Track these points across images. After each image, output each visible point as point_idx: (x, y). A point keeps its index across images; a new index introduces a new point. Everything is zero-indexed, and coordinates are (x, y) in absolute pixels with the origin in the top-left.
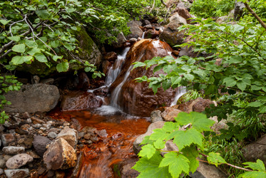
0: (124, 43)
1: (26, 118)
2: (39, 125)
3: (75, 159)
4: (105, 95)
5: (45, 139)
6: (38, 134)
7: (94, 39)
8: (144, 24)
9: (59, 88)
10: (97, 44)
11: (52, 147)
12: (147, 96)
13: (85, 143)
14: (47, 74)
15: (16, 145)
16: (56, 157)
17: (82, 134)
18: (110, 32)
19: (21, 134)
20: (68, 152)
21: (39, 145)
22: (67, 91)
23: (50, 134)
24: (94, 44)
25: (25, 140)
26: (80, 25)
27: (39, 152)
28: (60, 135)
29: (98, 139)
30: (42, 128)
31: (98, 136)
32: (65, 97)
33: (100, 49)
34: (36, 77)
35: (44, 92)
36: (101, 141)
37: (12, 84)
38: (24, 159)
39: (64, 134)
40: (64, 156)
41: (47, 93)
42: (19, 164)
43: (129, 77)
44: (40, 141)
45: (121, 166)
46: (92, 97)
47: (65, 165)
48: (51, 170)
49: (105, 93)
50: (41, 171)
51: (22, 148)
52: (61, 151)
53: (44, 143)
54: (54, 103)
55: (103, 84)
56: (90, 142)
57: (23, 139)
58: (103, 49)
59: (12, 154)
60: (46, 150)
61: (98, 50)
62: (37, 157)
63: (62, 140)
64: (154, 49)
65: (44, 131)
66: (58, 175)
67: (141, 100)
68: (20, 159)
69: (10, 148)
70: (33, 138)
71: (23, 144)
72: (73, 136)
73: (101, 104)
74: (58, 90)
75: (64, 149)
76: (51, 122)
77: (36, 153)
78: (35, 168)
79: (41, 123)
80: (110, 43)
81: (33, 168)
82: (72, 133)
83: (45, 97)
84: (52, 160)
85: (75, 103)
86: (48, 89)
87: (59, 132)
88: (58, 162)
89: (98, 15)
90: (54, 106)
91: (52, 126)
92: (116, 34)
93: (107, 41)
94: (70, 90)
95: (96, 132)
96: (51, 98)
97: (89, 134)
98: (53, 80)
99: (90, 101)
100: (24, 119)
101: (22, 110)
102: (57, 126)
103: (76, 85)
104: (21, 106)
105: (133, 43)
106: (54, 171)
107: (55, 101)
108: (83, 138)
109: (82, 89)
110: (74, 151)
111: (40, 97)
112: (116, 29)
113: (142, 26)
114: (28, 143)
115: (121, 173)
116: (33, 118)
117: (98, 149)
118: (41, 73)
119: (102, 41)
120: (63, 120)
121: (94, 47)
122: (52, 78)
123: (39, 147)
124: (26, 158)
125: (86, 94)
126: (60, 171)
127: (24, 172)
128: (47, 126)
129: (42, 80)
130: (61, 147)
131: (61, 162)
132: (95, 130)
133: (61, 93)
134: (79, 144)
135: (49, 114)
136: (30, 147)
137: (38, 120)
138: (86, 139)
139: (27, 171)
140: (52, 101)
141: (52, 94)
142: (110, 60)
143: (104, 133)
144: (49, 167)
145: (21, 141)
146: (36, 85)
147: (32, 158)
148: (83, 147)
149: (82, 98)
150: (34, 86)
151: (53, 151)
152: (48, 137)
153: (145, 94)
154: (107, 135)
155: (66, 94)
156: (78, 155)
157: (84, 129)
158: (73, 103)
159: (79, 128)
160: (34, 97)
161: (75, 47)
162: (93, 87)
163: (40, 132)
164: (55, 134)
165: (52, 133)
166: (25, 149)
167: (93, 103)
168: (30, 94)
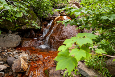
0: (51, 18)
2: (10, 52)
3: (27, 67)
4: (42, 40)
5: (13, 58)
6: (10, 56)
7: (37, 15)
9: (21, 37)
10: (39, 18)
11: (16, 62)
13: (32, 61)
14: (15, 30)
16: (18, 67)
17: (31, 57)
18: (45, 13)
19: (1, 56)
20: (24, 64)
22: (25, 38)
23: (15, 56)
24: (37, 18)
25: (3, 59)
27: (10, 64)
28: (20, 56)
29: (38, 59)
30: (12, 54)
31: (38, 58)
32: (24, 41)
33: (40, 20)
34: (10, 31)
35: (13, 38)
38: (2, 67)
39: (22, 56)
40: (22, 66)
41: (15, 39)
43: (53, 32)
44: (10, 59)
45: (49, 70)
46: (36, 41)
47: (22, 70)
48: (15, 73)
49: (42, 39)
50: (10, 73)
51: (1, 62)
52: (20, 64)
53: (12, 60)
54: (18, 43)
55: (41, 36)
56: (34, 60)
58: (41, 20)
60: (13, 63)
61: (39, 20)
62: (9, 67)
63: (21, 58)
66: (18, 75)
67: (58, 42)
70: (7, 58)
72: (27, 57)
73: (40, 44)
74: (20, 37)
75: (22, 63)
76: (16, 51)
77: (8, 65)
78: (8, 72)
79: (12, 52)
80: (44, 17)
81: (6, 72)
82: (26, 55)
83: (14, 40)
84: (16, 68)
86: (15, 37)
87: (20, 55)
88: (19, 68)
90: (18, 45)
91: (17, 53)
92: (47, 14)
93: (43, 17)
94: (26, 38)
95: (38, 56)
97: (34, 57)
98: (18, 33)
99: (35, 43)
100: (3, 50)
101: (3, 46)
102: (19, 53)
103: (29, 35)
104: (3, 44)
105: (55, 18)
106: (17, 73)
107: (19, 42)
108: (31, 58)
109: (32, 38)
110: (27, 64)
111: (12, 40)
112: (47, 12)
115: (49, 74)
116: (8, 49)
117: (38, 63)
118: (12, 29)
119: (41, 16)
121: (37, 19)
122: (18, 32)
123: (10, 62)
125: (34, 40)
126: (19, 73)
127: (2, 74)
128: (14, 53)
129: (13, 32)
130: (20, 62)
131: (20, 69)
132: (37, 55)
133: (21, 39)
134: (29, 61)
135: (16, 48)
136: (5, 62)
137: (10, 50)
138: (32, 59)
139: (3, 73)
141: (17, 39)
142: (44, 25)
143: (41, 56)
144: (14, 71)
145: (1, 59)
146: (10, 35)
147: (6, 67)
148: (31, 62)
149: (31, 41)
150: (9, 35)
151: (16, 64)
152: (15, 58)
153: (60, 39)
154: (42, 57)
155: (24, 40)
156: (28, 66)
157: (32, 55)
158: (27, 43)
159: (30, 54)
160: (9, 40)
161: (28, 14)
162: (36, 37)
163: (11, 55)
164: (18, 56)
165: (17, 55)
166: (3, 63)
167: (37, 44)
168: (7, 39)
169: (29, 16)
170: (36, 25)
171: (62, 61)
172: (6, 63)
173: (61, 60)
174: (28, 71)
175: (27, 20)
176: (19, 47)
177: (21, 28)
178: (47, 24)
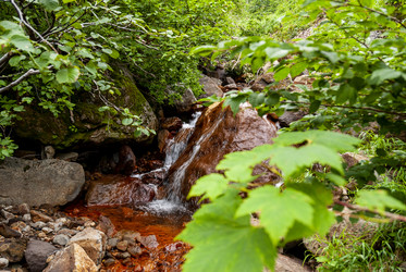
0: (194, 105)
1: (23, 213)
2: (41, 223)
4: (160, 183)
5: (49, 246)
6: (37, 238)
7: (147, 97)
8: (225, 83)
9: (85, 169)
10: (152, 105)
11: (56, 261)
13: (117, 258)
14: (67, 144)
17: (114, 242)
18: (173, 89)
19: (7, 237)
21: (34, 255)
22: (99, 174)
23: (57, 238)
24: (147, 103)
25: (12, 247)
27: (33, 269)
28: (74, 239)
29: (140, 251)
30: (45, 229)
31: (142, 246)
32: (94, 183)
33: (156, 113)
34: (50, 149)
35: (59, 172)
39: (81, 238)
41: (64, 175)
43: (198, 154)
44: (37, 248)
46: (138, 185)
49: (161, 180)
51: (4, 261)
52: (72, 267)
53: (44, 253)
54: (73, 192)
55: (159, 167)
56: (126, 255)
57: (8, 245)
58: (161, 112)
60: (47, 265)
61: (152, 113)
63: (77, 247)
65: (49, 234)
70: (26, 243)
71: (7, 253)
72: (97, 242)
73: (152, 197)
74: (82, 170)
75: (77, 264)
76: (64, 220)
77: (29, 271)
79: (46, 221)
80: (171, 103)
82: (95, 235)
83: (60, 181)
85: (109, 193)
86: (66, 168)
87: (74, 235)
90: (74, 196)
91: (65, 226)
92: (181, 91)
93: (166, 101)
94: (104, 173)
95: (140, 238)
96: (70, 182)
97: (126, 242)
98: (77, 154)
99: (134, 191)
100: (18, 214)
101: (19, 200)
102: (73, 226)
103: (114, 165)
104: (19, 195)
107: (76, 188)
108: (115, 248)
109: (124, 173)
110: (96, 268)
111: (53, 181)
112: (182, 85)
113: (223, 85)
114: (16, 251)
116: (35, 212)
117: (139, 268)
118: (57, 143)
119: (160, 99)
120: (85, 218)
121: (146, 107)
122: (75, 151)
123: (35, 260)
125: (130, 180)
128: (56, 225)
129: (60, 153)
130: (72, 259)
132: (138, 235)
133: (87, 178)
134: (106, 257)
135: (64, 209)
136: (18, 259)
137: (41, 215)
138: (120, 251)
140: (72, 188)
141: (72, 177)
142: (170, 129)
143: (152, 242)
145: (4, 247)
146: (48, 161)
148: (113, 264)
149: (122, 186)
150: (44, 162)
151: (57, 267)
152: (54, 244)
154: (156, 245)
155: (96, 179)
158: (107, 193)
159: (111, 232)
160: (41, 181)
161: (109, 86)
162: (141, 170)
163: (41, 234)
164: (66, 238)
165: (62, 235)
166: (10, 263)
167: (140, 194)
168: (36, 175)
169: (112, 92)
170: (136, 124)
171: (210, 243)
172: (20, 262)
173: (205, 238)
175: (106, 107)
176: (76, 208)
177: (87, 138)
178: (181, 127)
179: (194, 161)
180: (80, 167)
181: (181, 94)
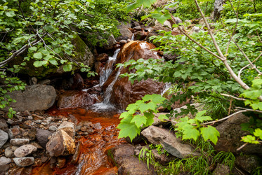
0: (114, 45)
1: (27, 116)
2: (40, 121)
3: (74, 147)
4: (98, 93)
5: (47, 131)
6: (40, 128)
7: (86, 42)
10: (89, 47)
11: (53, 138)
12: (136, 93)
13: (82, 135)
14: (44, 75)
15: (21, 138)
16: (57, 146)
17: (79, 127)
18: (101, 35)
19: (25, 129)
20: (68, 141)
21: (42, 136)
22: (63, 91)
23: (51, 128)
24: (87, 47)
25: (30, 133)
26: (75, 33)
27: (42, 143)
28: (60, 127)
29: (93, 131)
30: (43, 123)
31: (93, 129)
32: (62, 96)
33: (92, 51)
34: (34, 79)
35: (42, 92)
36: (96, 133)
37: (17, 84)
38: (29, 149)
39: (64, 127)
40: (65, 144)
41: (45, 93)
42: (25, 153)
44: (42, 133)
45: (114, 150)
46: (86, 96)
47: (66, 151)
48: (54, 157)
50: (44, 159)
51: (27, 140)
52: (62, 141)
53: (46, 135)
54: (51, 102)
55: (97, 84)
56: (86, 133)
57: (27, 133)
58: (95, 51)
59: (19, 145)
60: (48, 140)
61: (90, 53)
62: (40, 147)
63: (63, 131)
64: (142, 50)
65: (45, 126)
66: (60, 161)
67: (131, 97)
68: (26, 149)
69: (16, 140)
71: (28, 136)
72: (72, 128)
73: (95, 101)
74: (54, 90)
75: (64, 139)
76: (50, 118)
77: (39, 144)
78: (39, 157)
79: (42, 119)
80: (101, 45)
81: (37, 157)
82: (70, 125)
83: (43, 97)
84: (55, 148)
85: (71, 101)
86: (45, 89)
87: (59, 125)
88: (60, 149)
89: (90, 26)
90: (52, 105)
91: (52, 121)
92: (107, 37)
93: (98, 43)
94: (65, 90)
95: (92, 125)
97: (85, 127)
98: (49, 81)
99: (84, 99)
100: (25, 116)
101: (23, 109)
102: (56, 121)
103: (71, 85)
104: (22, 106)
105: (122, 44)
106: (56, 158)
107: (52, 100)
108: (80, 130)
109: (77, 89)
110: (73, 140)
111: (39, 97)
113: (132, 27)
114: (32, 135)
115: (114, 156)
116: (35, 115)
118: (38, 75)
119: (94, 44)
120: (61, 116)
121: (87, 49)
122: (48, 79)
123: (42, 139)
124: (31, 148)
125: (81, 93)
126: (61, 157)
127: (30, 160)
128: (48, 121)
129: (40, 81)
130: (61, 137)
131: (62, 150)
132: (90, 123)
133: (57, 93)
134: (76, 135)
135: (47, 112)
137: (38, 116)
138: (83, 132)
139: (32, 158)
140: (50, 100)
141: (49, 94)
142: (101, 61)
143: (99, 126)
144: (51, 154)
145: (25, 134)
146: (35, 85)
147: (36, 148)
148: (80, 138)
149: (77, 96)
150: (32, 87)
151: (54, 141)
152: (50, 130)
153: (134, 91)
154: (101, 128)
155: (62, 94)
156: (76, 144)
157: (80, 123)
158: (69, 101)
159: (77, 123)
160: (33, 97)
162: (87, 86)
163: (41, 126)
164: (55, 127)
165: (53, 126)
166: (30, 141)
167: (88, 101)
168: (29, 94)
169: (74, 55)
172: (34, 140)
174: (77, 152)
177: (54, 72)
178: (108, 59)
179: (117, 80)
180: (52, 88)
181: (107, 39)
